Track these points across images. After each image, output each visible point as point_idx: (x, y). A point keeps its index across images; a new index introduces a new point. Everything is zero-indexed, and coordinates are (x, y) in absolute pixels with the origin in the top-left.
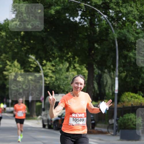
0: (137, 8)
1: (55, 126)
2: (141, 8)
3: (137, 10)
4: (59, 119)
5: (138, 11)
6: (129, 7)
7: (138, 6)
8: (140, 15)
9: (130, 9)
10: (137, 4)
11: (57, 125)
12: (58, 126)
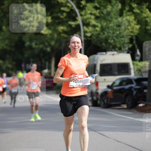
1: (104, 101)
4: (110, 90)
11: (105, 100)
12: (107, 101)
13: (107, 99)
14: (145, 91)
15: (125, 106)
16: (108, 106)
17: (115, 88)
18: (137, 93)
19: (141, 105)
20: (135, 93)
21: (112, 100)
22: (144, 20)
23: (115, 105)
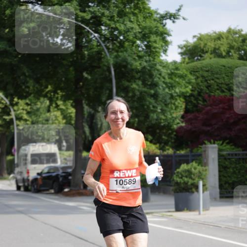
0: (139, 23)
1: (34, 186)
2: (144, 23)
3: (139, 25)
4: (39, 177)
5: (140, 28)
6: (129, 23)
7: (140, 20)
8: (143, 33)
9: (129, 25)
10: (137, 17)
11: (35, 186)
12: (37, 186)
13: (37, 184)
14: (70, 178)
15: (52, 191)
16: (38, 191)
17: (44, 175)
18: (63, 179)
19: (66, 190)
20: (61, 179)
21: (41, 186)
22: (68, 115)
23: (44, 190)
